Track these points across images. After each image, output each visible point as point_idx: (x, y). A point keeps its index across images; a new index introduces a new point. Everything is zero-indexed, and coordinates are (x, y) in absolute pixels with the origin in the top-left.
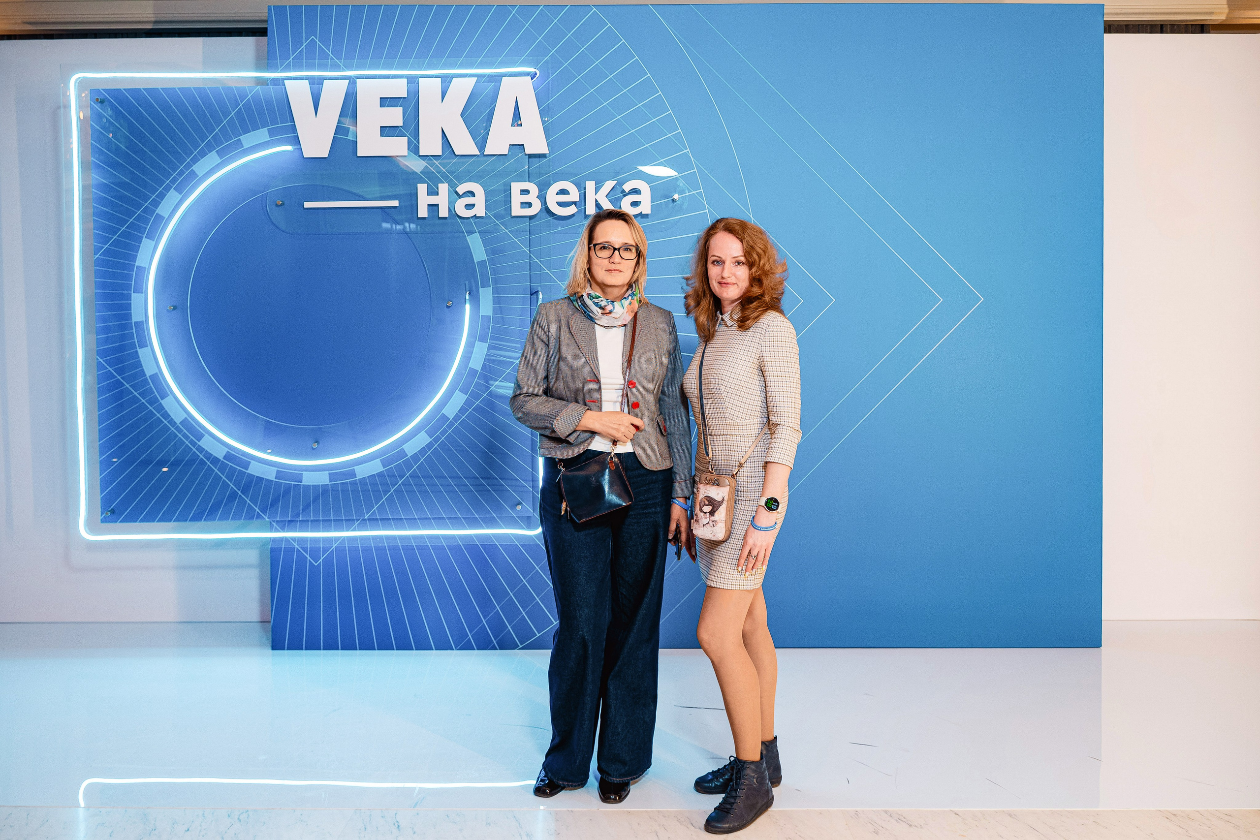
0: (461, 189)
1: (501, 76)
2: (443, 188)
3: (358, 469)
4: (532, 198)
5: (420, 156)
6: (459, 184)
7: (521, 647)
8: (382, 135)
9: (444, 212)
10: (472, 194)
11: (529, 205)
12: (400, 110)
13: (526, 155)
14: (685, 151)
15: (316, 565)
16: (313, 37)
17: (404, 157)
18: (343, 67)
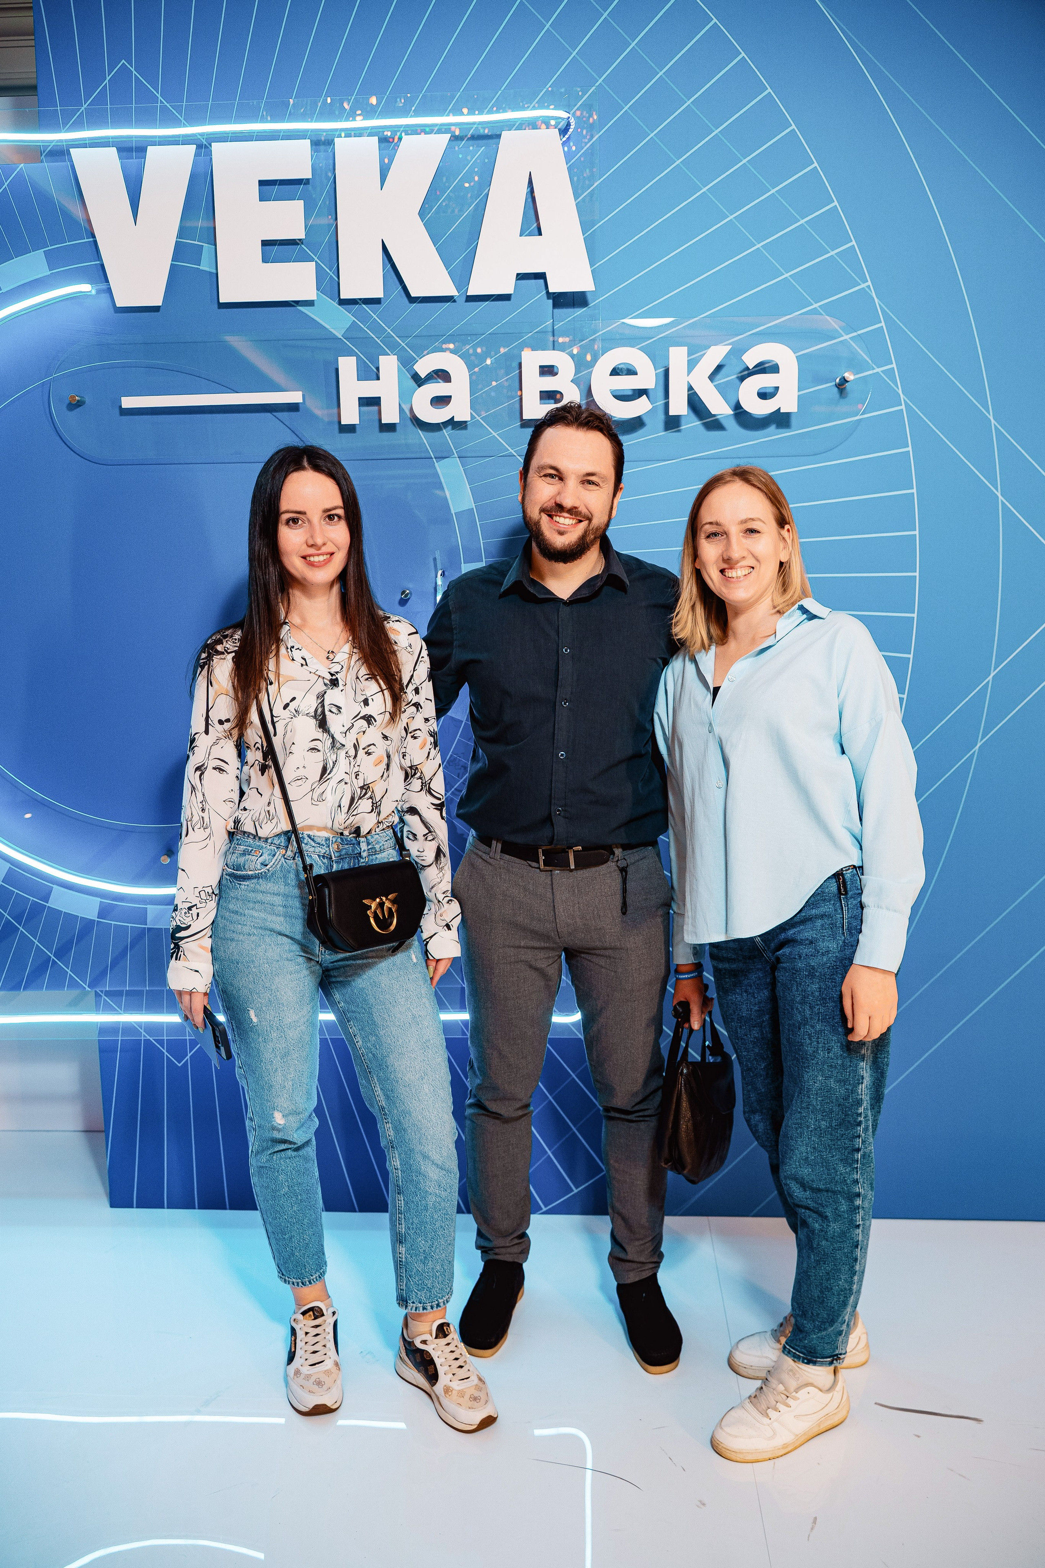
2: (389, 364)
4: (563, 383)
5: (341, 302)
6: (417, 358)
7: (545, 1209)
8: (265, 260)
9: (390, 415)
10: (443, 375)
11: (556, 395)
12: (298, 206)
13: (549, 295)
14: (863, 286)
15: (179, 1065)
16: (123, 61)
17: (310, 303)
18: (183, 121)
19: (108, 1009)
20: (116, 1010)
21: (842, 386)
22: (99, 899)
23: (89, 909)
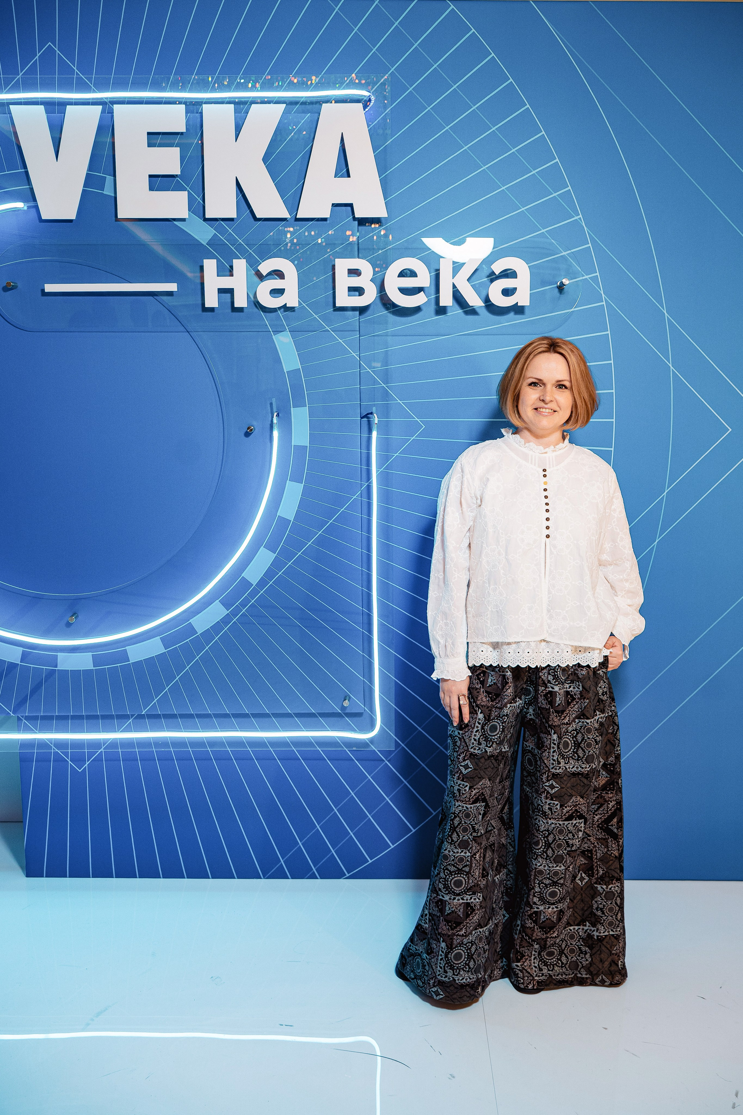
0: (265, 267)
1: (318, 103)
2: (240, 265)
3: (130, 650)
4: (365, 281)
5: (206, 220)
6: (261, 261)
7: (348, 875)
8: (151, 189)
9: (241, 301)
10: (279, 274)
11: (359, 291)
12: (176, 151)
13: (356, 218)
14: (576, 218)
15: (80, 771)
16: (50, 43)
17: (183, 220)
18: (93, 87)
19: (27, 730)
20: (33, 730)
21: (561, 288)
22: (22, 649)
23: (14, 656)
